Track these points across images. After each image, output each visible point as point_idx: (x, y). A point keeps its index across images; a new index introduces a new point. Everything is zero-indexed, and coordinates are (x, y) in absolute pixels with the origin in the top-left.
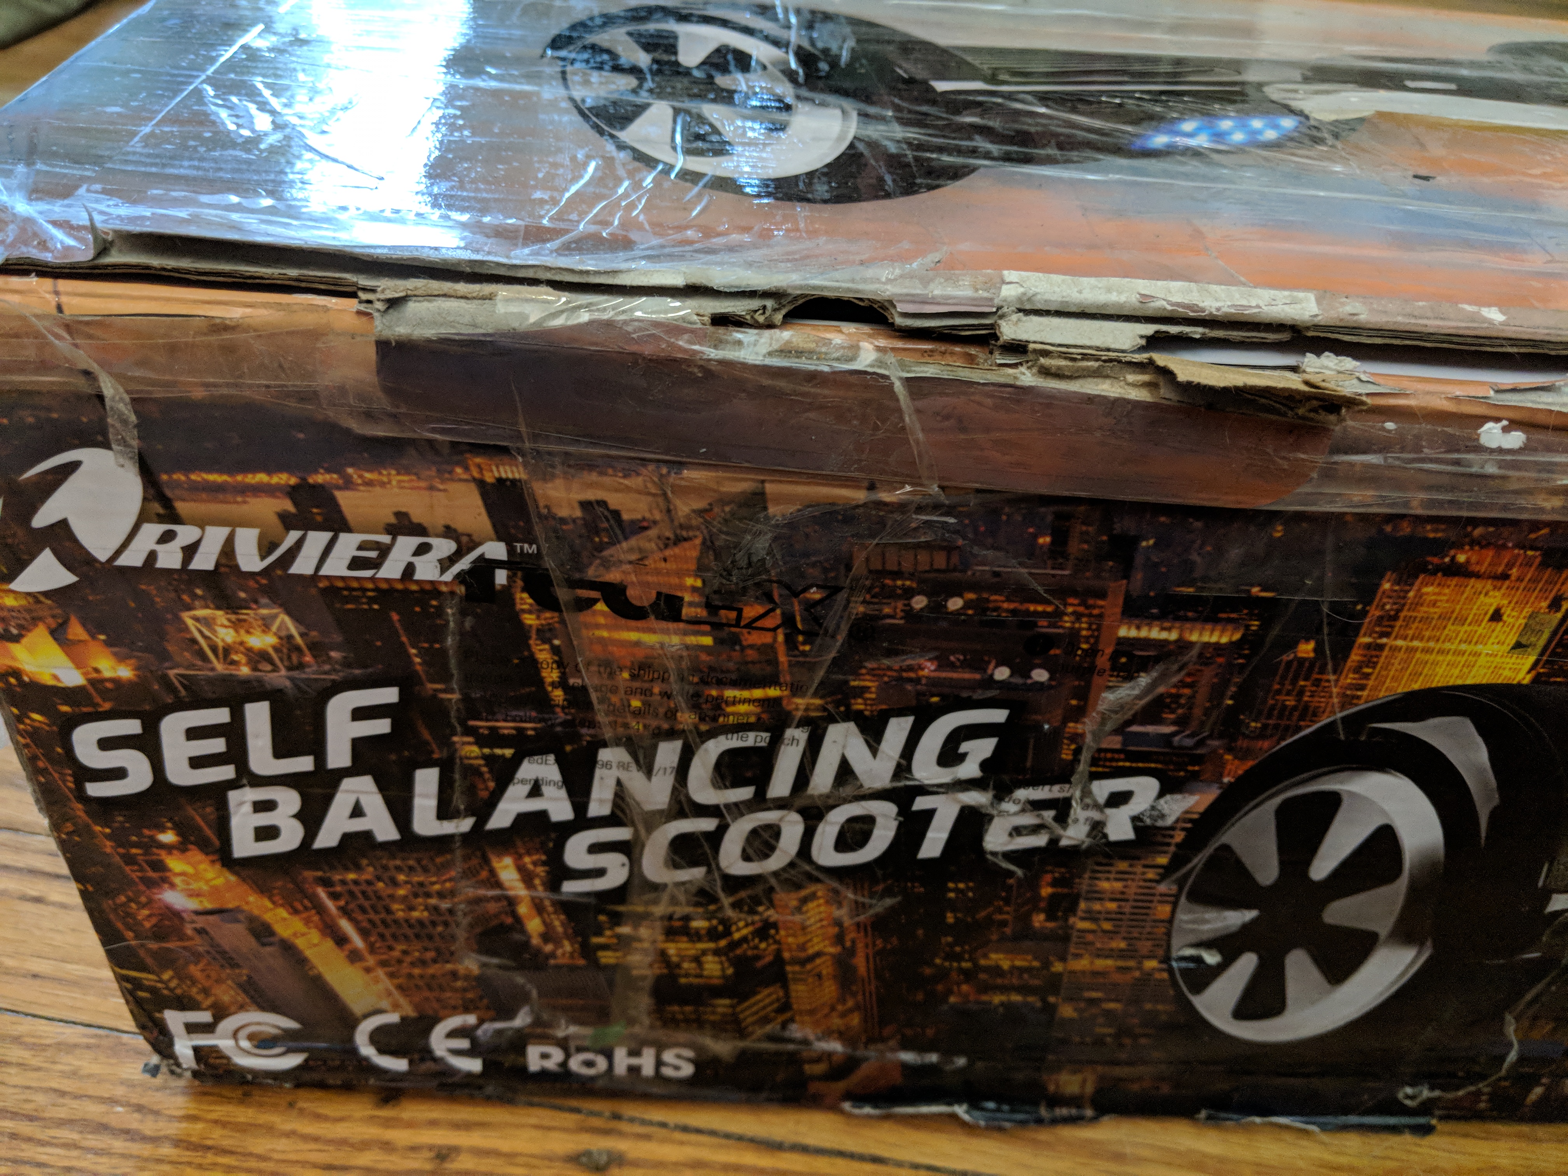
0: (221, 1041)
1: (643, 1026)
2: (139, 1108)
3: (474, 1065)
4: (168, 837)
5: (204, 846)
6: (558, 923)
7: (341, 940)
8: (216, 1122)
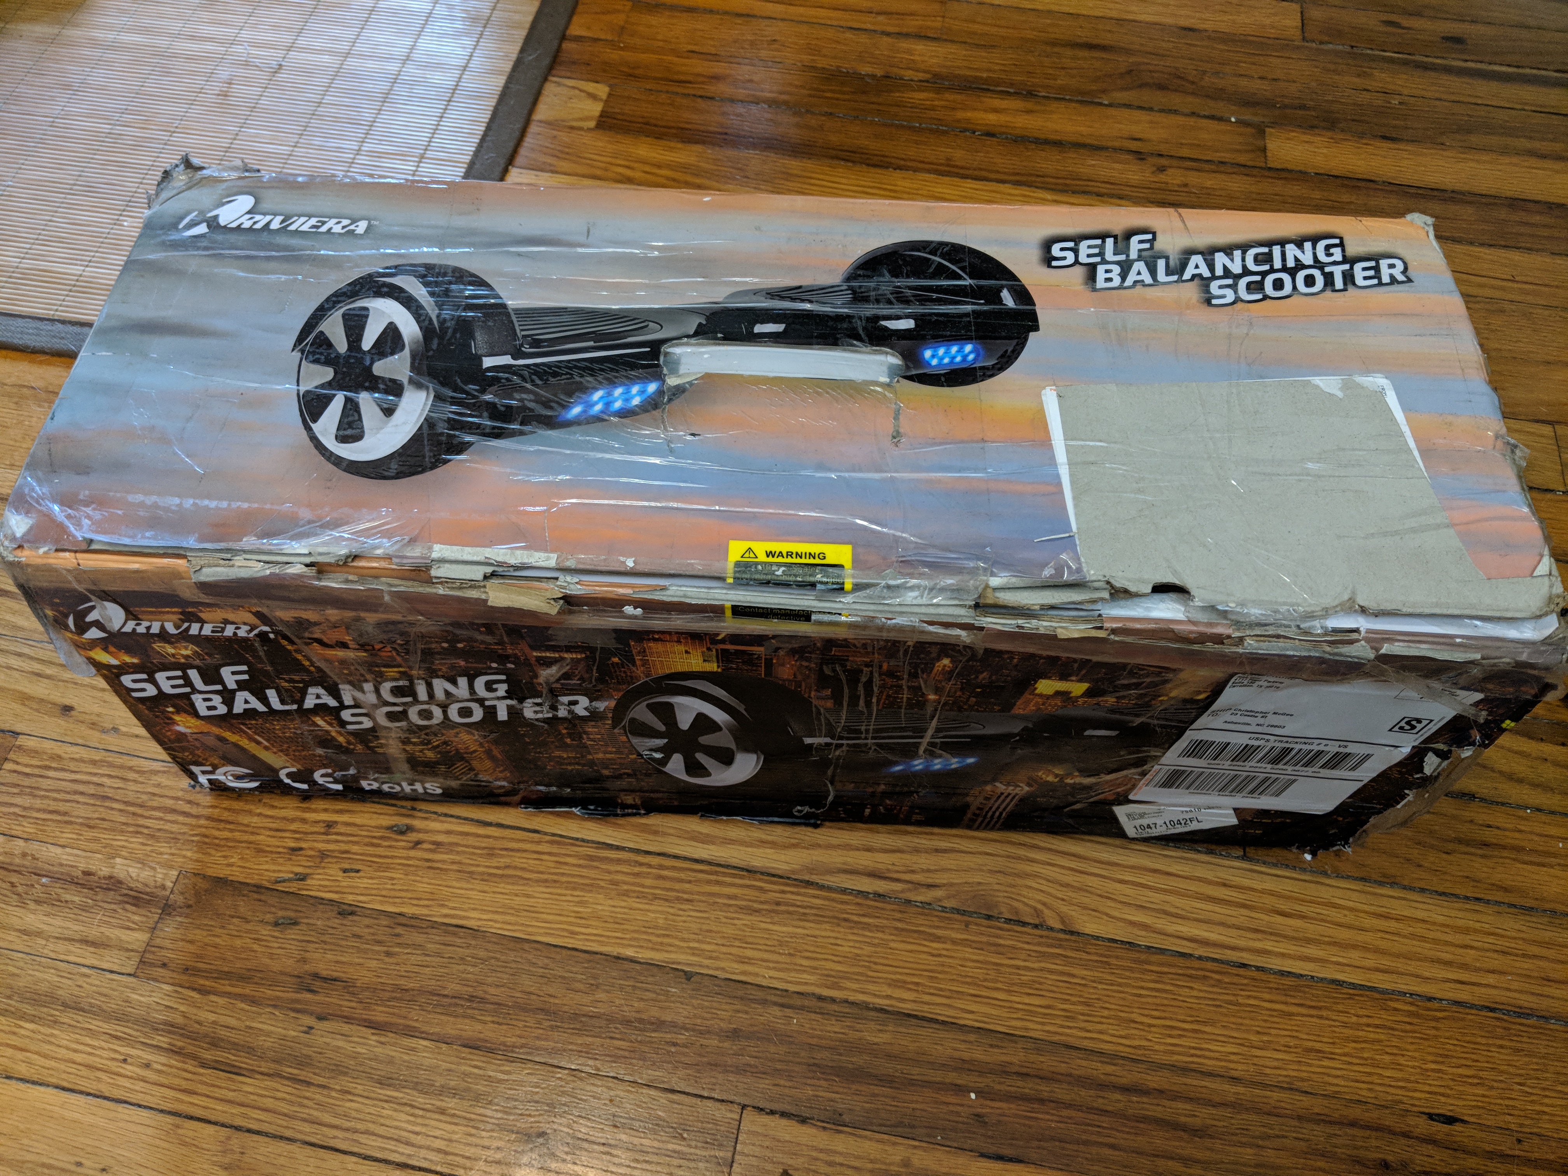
0: (219, 776)
1: (410, 775)
2: (189, 802)
3: (339, 787)
4: (170, 709)
5: (186, 712)
6: (351, 739)
7: (258, 743)
8: (225, 809)
